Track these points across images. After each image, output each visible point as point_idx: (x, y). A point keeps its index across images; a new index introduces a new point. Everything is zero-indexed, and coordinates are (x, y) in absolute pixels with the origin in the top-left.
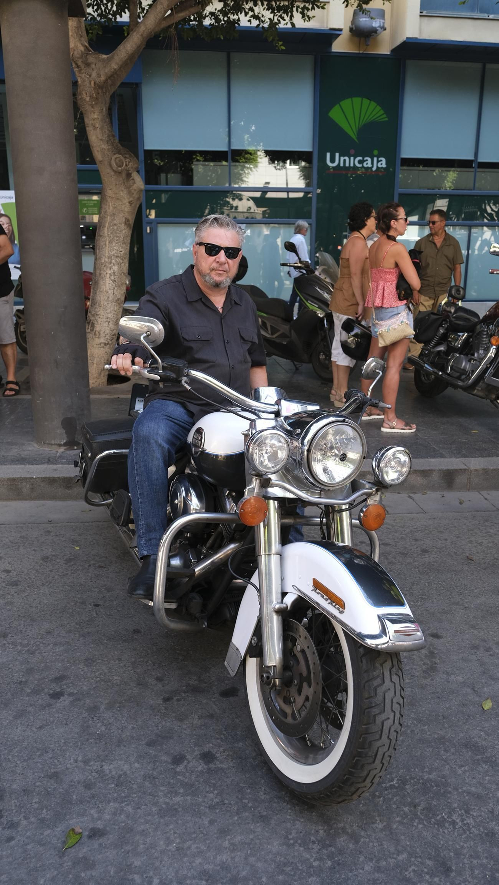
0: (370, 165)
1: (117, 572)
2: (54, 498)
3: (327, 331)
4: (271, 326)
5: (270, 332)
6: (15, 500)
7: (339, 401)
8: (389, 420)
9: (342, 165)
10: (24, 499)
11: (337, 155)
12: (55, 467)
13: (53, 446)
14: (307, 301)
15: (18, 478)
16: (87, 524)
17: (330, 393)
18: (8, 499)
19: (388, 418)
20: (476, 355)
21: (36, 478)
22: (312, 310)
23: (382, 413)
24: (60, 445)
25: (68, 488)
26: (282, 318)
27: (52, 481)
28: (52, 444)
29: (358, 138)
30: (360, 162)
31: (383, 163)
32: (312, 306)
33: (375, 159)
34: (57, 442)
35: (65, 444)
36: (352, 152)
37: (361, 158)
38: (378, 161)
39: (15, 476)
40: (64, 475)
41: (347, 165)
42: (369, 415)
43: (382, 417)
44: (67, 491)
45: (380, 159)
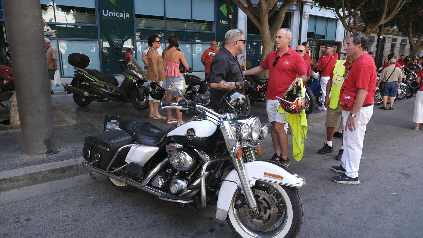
0: (122, 16)
1: (121, 203)
2: (55, 179)
3: (138, 88)
4: (109, 87)
5: (109, 90)
6: (34, 184)
7: (155, 117)
8: (180, 122)
9: (110, 15)
10: (39, 183)
11: (107, 11)
12: (50, 164)
13: (40, 155)
14: (128, 76)
15: (35, 173)
16: (84, 187)
17: (149, 114)
18: (29, 185)
19: (179, 121)
20: (206, 93)
21: (45, 171)
22: (131, 80)
23: (176, 120)
24: (43, 154)
25: (63, 172)
26: (114, 84)
27: (54, 171)
28: (38, 154)
29: (116, 4)
30: (118, 15)
31: (128, 16)
32: (131, 78)
33: (124, 14)
34: (42, 152)
35: (46, 153)
36: (114, 10)
37: (118, 13)
38: (126, 15)
39: (32, 172)
40: (60, 167)
41: (112, 16)
42: (171, 121)
43: (177, 121)
44: (62, 174)
45: (126, 14)
